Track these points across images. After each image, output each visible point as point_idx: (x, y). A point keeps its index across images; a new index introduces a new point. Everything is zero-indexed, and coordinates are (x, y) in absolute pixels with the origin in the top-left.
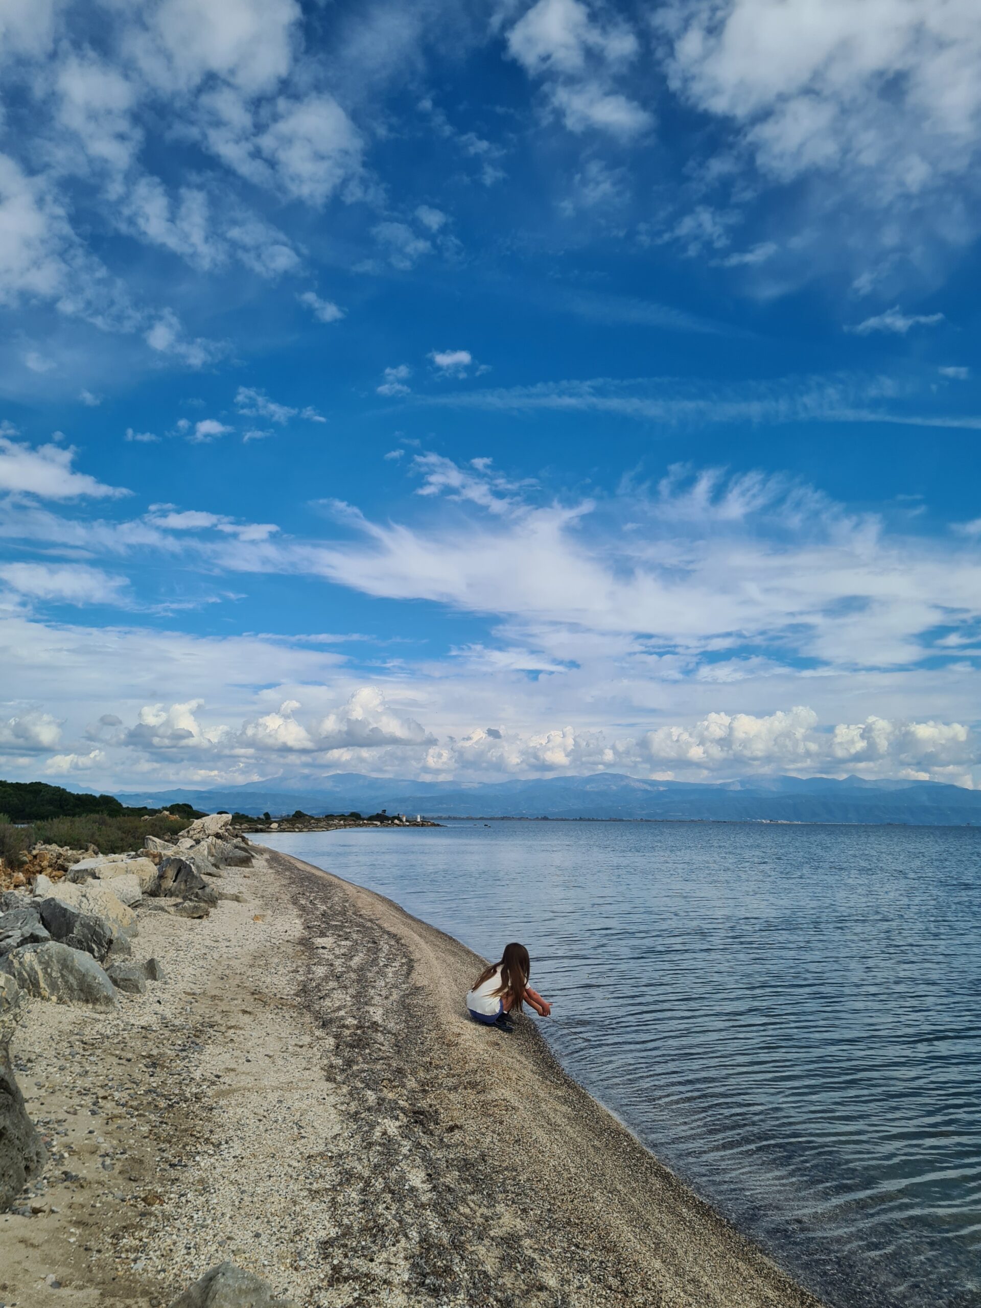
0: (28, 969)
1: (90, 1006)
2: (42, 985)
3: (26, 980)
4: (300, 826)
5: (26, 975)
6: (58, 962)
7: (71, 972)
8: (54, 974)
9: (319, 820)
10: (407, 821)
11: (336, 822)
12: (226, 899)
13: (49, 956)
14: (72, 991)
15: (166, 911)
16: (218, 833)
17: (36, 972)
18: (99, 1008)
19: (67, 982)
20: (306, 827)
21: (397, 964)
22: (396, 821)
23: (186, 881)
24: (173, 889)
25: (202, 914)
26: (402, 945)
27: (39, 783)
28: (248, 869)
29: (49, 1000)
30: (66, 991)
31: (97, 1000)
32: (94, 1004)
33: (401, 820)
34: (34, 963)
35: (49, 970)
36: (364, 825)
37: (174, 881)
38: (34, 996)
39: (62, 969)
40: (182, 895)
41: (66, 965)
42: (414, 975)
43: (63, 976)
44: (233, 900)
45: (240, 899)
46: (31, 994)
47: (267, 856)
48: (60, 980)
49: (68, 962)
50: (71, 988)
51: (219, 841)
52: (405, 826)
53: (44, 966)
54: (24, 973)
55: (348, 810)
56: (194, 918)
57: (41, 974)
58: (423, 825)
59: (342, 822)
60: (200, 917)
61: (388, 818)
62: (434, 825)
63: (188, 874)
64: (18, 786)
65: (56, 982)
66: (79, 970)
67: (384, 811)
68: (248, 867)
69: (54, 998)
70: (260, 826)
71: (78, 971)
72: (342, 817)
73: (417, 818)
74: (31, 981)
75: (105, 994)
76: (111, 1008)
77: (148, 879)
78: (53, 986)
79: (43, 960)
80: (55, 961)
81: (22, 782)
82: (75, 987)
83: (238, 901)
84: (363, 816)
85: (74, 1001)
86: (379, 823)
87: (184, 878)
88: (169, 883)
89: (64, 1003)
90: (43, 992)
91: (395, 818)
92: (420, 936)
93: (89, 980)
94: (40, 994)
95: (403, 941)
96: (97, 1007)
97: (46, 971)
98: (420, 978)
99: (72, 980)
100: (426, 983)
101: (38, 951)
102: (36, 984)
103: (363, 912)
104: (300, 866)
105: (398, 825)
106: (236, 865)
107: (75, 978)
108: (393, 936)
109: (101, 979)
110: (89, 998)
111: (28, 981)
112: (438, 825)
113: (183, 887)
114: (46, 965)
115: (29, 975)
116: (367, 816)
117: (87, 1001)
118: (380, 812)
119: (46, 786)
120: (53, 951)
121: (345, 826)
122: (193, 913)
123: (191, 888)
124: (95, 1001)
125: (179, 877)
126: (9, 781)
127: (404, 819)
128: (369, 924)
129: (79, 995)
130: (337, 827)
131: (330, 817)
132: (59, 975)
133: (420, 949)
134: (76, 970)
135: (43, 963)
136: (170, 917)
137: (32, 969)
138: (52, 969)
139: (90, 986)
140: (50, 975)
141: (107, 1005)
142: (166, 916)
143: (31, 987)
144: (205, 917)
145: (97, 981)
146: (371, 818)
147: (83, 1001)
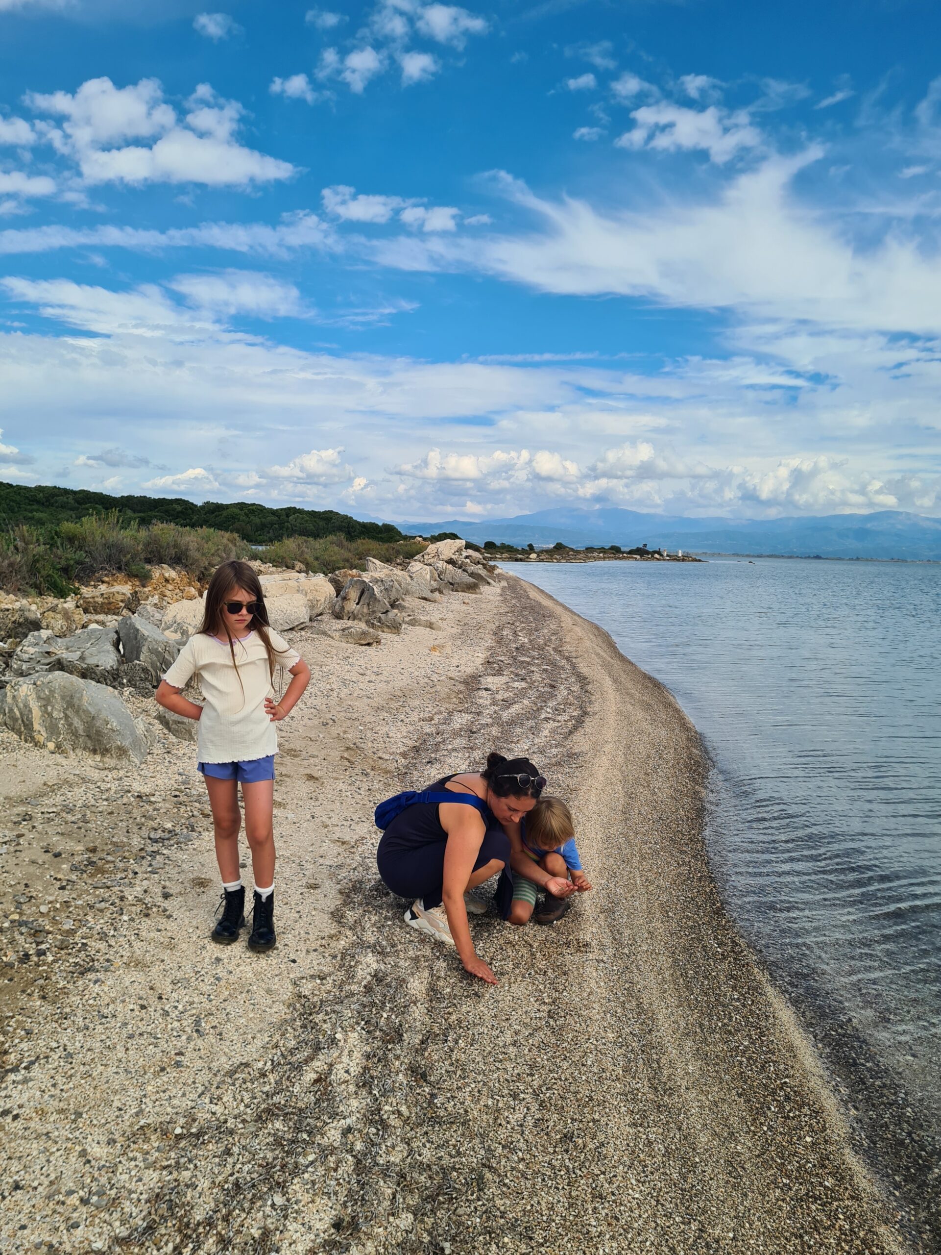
0: (21, 705)
1: (98, 758)
2: (36, 726)
3: (17, 720)
4: (558, 557)
5: (18, 713)
6: (63, 698)
7: (77, 712)
8: (55, 714)
9: (578, 552)
10: (668, 556)
11: (595, 554)
12: (420, 625)
13: (50, 691)
14: (77, 737)
15: (329, 636)
16: (451, 559)
17: (30, 711)
18: (110, 762)
19: (70, 725)
20: (564, 558)
21: (565, 717)
22: (657, 556)
23: (369, 605)
24: (355, 612)
25: (371, 641)
26: (586, 691)
27: (331, 512)
28: (474, 596)
29: (44, 746)
30: (68, 737)
31: (107, 750)
32: (103, 755)
33: (662, 555)
34: (30, 698)
35: (49, 708)
36: (624, 558)
37: (358, 604)
38: (26, 741)
39: (67, 709)
40: (366, 618)
41: (71, 703)
42: (577, 736)
43: (66, 717)
44: (426, 627)
45: (434, 626)
46: (23, 737)
47: (504, 583)
48: (62, 722)
49: (75, 700)
50: (75, 734)
51: (450, 567)
52: (664, 560)
53: (44, 703)
54: (16, 710)
55: (607, 545)
56: (362, 645)
57: (36, 713)
58: (683, 560)
59: (601, 555)
60: (369, 644)
61: (648, 553)
62: (695, 560)
63: (371, 597)
64: (313, 514)
65: (56, 725)
66: (88, 710)
67: (645, 545)
68: (476, 593)
69: (51, 746)
70: (520, 556)
71: (86, 712)
72: (602, 550)
73: (677, 552)
74: (23, 721)
75: (119, 743)
76: (124, 762)
77: (323, 600)
78: (52, 729)
79: (42, 695)
80: (59, 698)
81: (317, 510)
82: (81, 732)
83: (431, 628)
84: (623, 549)
85: (77, 751)
86: (638, 557)
87: (367, 601)
88: (352, 606)
89: (63, 752)
90: (37, 737)
91: (655, 552)
92: (615, 681)
93: (98, 724)
94: (33, 738)
95: (589, 687)
96: (106, 759)
97: (46, 709)
98: (580, 742)
99: (77, 723)
100: (585, 748)
101: (39, 683)
102: (29, 726)
103: (567, 647)
104: (533, 594)
105: (658, 559)
106: (463, 591)
107: (82, 720)
108: (583, 680)
109: (115, 724)
110: (97, 748)
111: (20, 721)
112: (700, 561)
113: (365, 610)
114: (46, 702)
115: (21, 714)
116: (627, 549)
117: (94, 751)
118: (641, 546)
119: (337, 514)
120: (56, 684)
121: (604, 558)
122: (360, 639)
123: (374, 612)
124: (105, 752)
125: (363, 598)
126: (306, 509)
127: (665, 554)
128: (563, 662)
129: (86, 743)
130: (596, 559)
131: (590, 550)
132: (62, 715)
133: (604, 699)
134: (84, 711)
135: (43, 699)
136: (333, 642)
137: (26, 706)
138: (53, 707)
139: (99, 733)
140: (50, 715)
141: (119, 758)
142: (329, 641)
143: (23, 729)
144: (375, 644)
145: (109, 726)
146: (631, 552)
147: (90, 751)
